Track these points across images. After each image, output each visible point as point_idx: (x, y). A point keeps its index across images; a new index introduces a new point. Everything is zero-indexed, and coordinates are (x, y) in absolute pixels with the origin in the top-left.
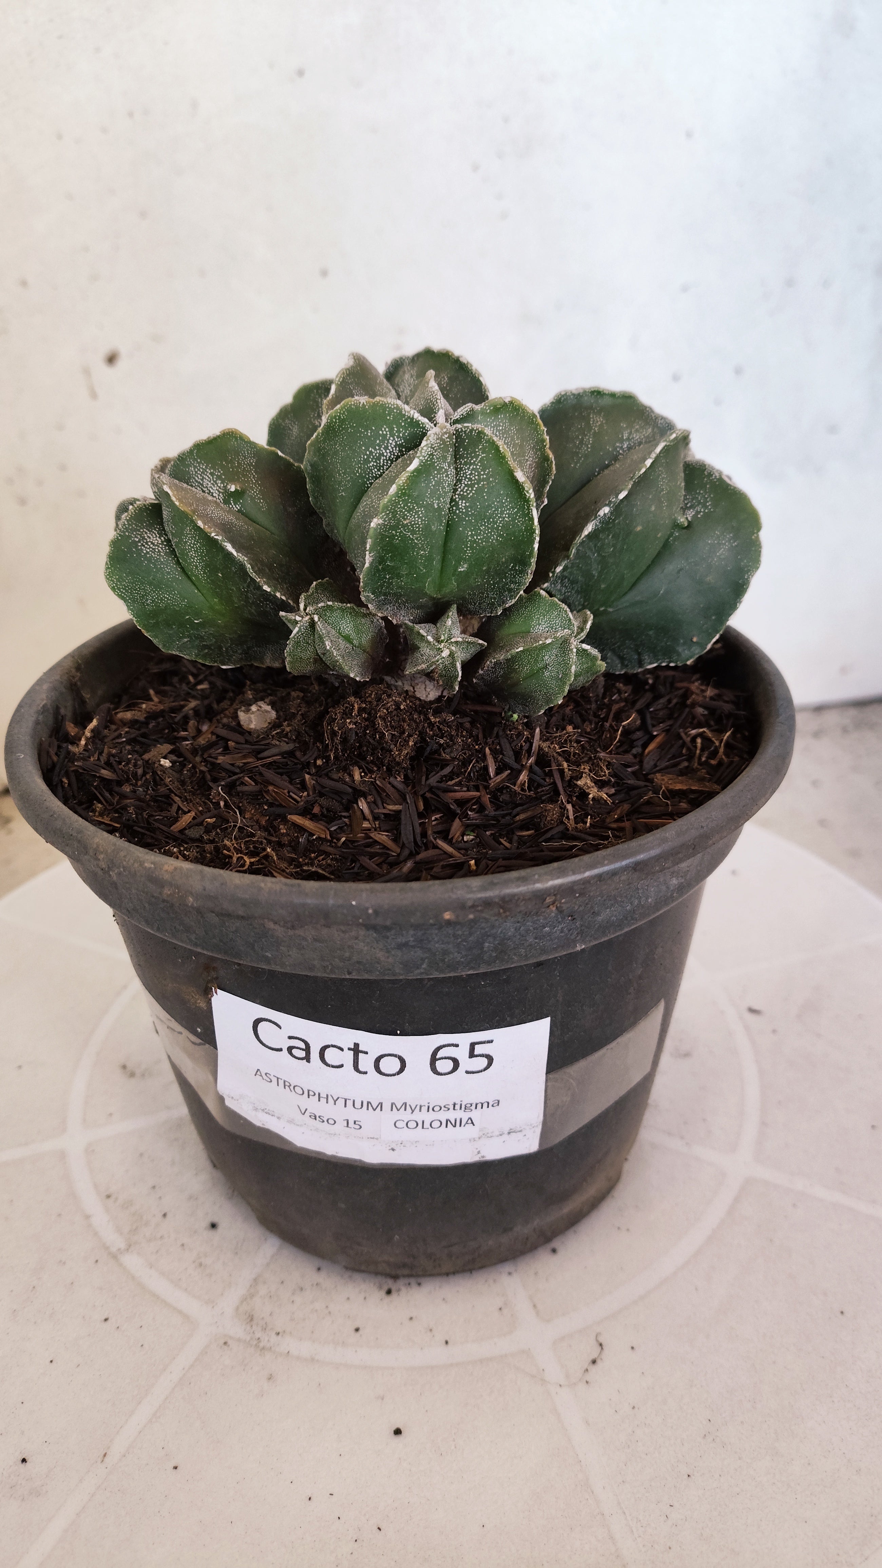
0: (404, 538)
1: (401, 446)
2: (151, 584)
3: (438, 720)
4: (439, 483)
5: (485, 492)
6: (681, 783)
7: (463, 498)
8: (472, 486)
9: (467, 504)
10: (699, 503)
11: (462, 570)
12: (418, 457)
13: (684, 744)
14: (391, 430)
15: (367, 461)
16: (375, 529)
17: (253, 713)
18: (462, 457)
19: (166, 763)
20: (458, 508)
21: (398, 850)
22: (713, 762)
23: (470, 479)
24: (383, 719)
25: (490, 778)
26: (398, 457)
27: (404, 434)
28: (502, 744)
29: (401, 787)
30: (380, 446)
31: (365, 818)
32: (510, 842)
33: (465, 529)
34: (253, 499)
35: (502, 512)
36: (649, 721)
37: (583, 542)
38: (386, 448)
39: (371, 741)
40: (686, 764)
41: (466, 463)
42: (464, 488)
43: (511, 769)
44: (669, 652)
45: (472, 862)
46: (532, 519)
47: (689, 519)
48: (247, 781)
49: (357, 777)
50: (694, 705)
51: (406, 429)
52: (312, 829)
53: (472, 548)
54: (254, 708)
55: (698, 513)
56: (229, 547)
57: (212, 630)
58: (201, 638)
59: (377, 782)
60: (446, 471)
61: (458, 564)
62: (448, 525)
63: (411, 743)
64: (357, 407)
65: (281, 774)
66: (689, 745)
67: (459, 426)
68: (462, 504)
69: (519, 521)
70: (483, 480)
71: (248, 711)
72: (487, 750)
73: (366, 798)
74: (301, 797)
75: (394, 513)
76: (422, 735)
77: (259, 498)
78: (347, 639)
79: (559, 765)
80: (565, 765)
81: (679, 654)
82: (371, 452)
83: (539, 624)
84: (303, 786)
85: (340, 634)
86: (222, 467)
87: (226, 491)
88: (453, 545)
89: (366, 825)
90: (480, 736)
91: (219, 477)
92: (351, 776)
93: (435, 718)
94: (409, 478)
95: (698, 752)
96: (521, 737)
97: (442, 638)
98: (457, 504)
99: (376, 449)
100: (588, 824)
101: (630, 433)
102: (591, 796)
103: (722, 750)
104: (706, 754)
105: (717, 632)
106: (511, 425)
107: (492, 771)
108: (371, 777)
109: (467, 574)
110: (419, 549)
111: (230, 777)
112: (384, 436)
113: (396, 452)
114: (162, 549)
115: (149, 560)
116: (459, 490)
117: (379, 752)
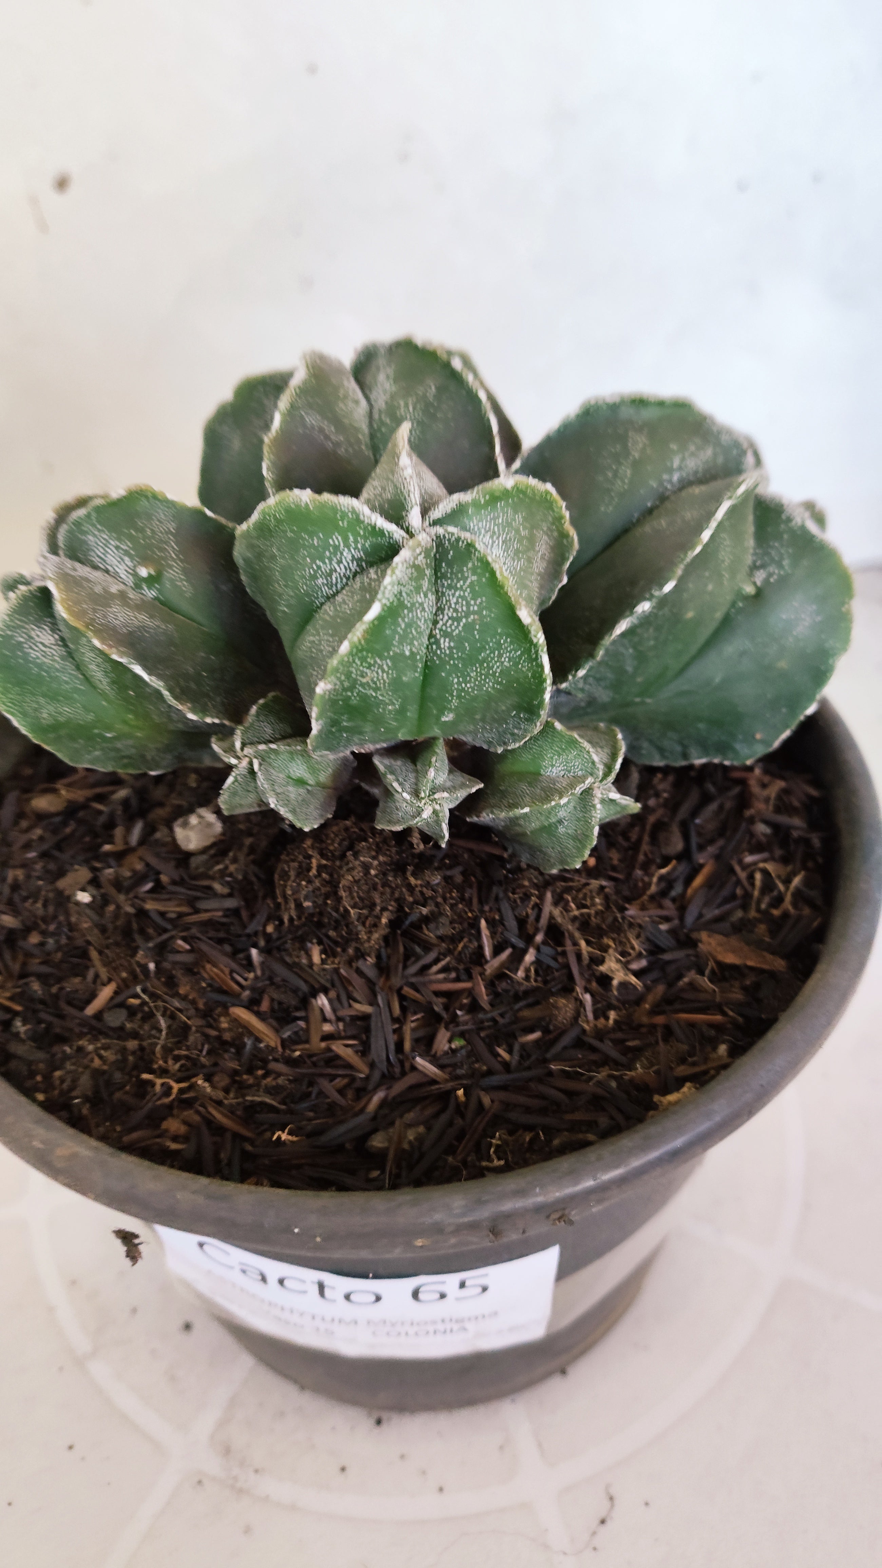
0: (364, 698)
1: (359, 560)
2: (44, 695)
3: (419, 882)
4: (409, 625)
5: (477, 630)
6: (734, 951)
7: (446, 635)
8: (458, 620)
9: (452, 644)
10: (772, 560)
11: (447, 719)
12: (380, 601)
13: (738, 882)
14: (346, 540)
15: (314, 577)
16: (323, 696)
17: (193, 828)
18: (444, 576)
19: (84, 897)
20: (439, 647)
21: (366, 1070)
22: (776, 912)
23: (456, 610)
24: (349, 889)
25: (487, 962)
26: (355, 574)
27: (363, 545)
28: (503, 910)
29: (371, 973)
30: (330, 560)
31: (325, 1020)
32: (510, 1051)
33: (449, 674)
34: (172, 581)
35: (500, 656)
36: (694, 840)
37: (614, 642)
38: (340, 562)
39: (334, 914)
40: (739, 914)
41: (450, 587)
42: (447, 621)
43: (514, 947)
44: (723, 748)
45: (461, 1092)
46: (542, 666)
47: (759, 583)
48: (180, 946)
49: (316, 958)
50: (752, 821)
51: (365, 538)
52: (259, 1030)
53: (459, 697)
54: (193, 820)
55: (770, 575)
56: (138, 670)
57: (130, 742)
58: (118, 750)
59: (342, 971)
60: (421, 604)
61: (441, 712)
62: (426, 666)
63: (384, 921)
64: (298, 506)
65: (220, 941)
66: (745, 883)
67: (440, 530)
68: (445, 643)
69: (524, 666)
70: (474, 613)
71: (185, 825)
72: (483, 923)
73: (326, 994)
74: (246, 979)
75: (348, 675)
76: (400, 901)
77: (182, 580)
78: (301, 782)
79: (575, 944)
80: (583, 943)
81: (736, 752)
82: (319, 567)
83: (553, 766)
84: (249, 965)
85: (289, 777)
86: (131, 538)
87: (135, 575)
88: (433, 692)
89: (327, 1028)
90: (475, 901)
91: (127, 553)
92: (309, 957)
93: (416, 879)
94: (366, 632)
95: (756, 893)
96: (526, 903)
97: (423, 795)
98: (437, 642)
99: (324, 563)
100: (611, 1022)
101: (683, 459)
102: (615, 982)
103: (788, 898)
104: (767, 900)
105: (787, 727)
106: (516, 512)
107: (488, 952)
108: (333, 963)
109: (453, 723)
110: (387, 704)
111: (160, 935)
112: (336, 548)
113: (354, 567)
114: (57, 652)
115: (40, 666)
116: (441, 623)
117: (343, 929)
